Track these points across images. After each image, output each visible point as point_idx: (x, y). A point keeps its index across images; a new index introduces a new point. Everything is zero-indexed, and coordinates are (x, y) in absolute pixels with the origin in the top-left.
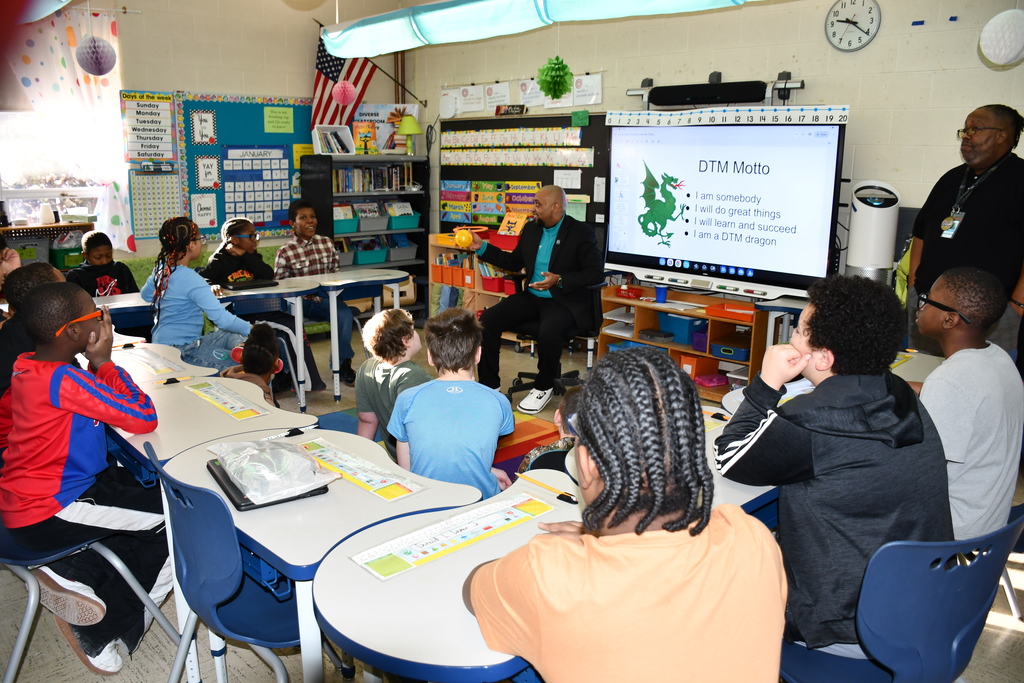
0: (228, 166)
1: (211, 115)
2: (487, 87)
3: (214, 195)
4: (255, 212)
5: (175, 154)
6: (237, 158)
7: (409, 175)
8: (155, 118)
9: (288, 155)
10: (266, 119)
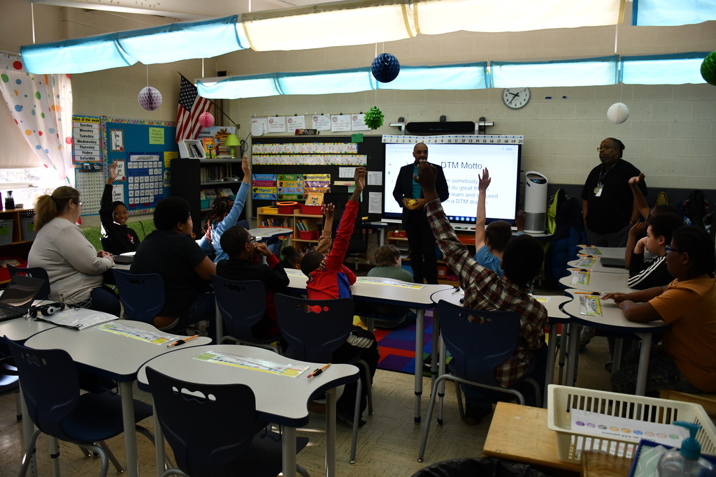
0: (130, 165)
1: (121, 132)
2: (288, 118)
3: (122, 185)
4: (145, 196)
5: (101, 158)
6: (136, 161)
7: (229, 171)
8: (90, 134)
9: (161, 159)
10: (150, 135)
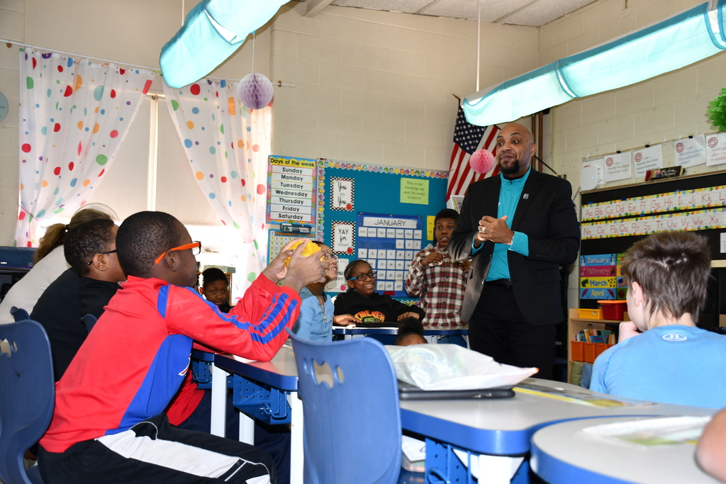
0: (363, 232)
1: (350, 183)
2: (635, 153)
3: (347, 260)
4: (386, 280)
5: (314, 218)
6: (372, 226)
8: (298, 182)
9: (422, 226)
10: (402, 190)
